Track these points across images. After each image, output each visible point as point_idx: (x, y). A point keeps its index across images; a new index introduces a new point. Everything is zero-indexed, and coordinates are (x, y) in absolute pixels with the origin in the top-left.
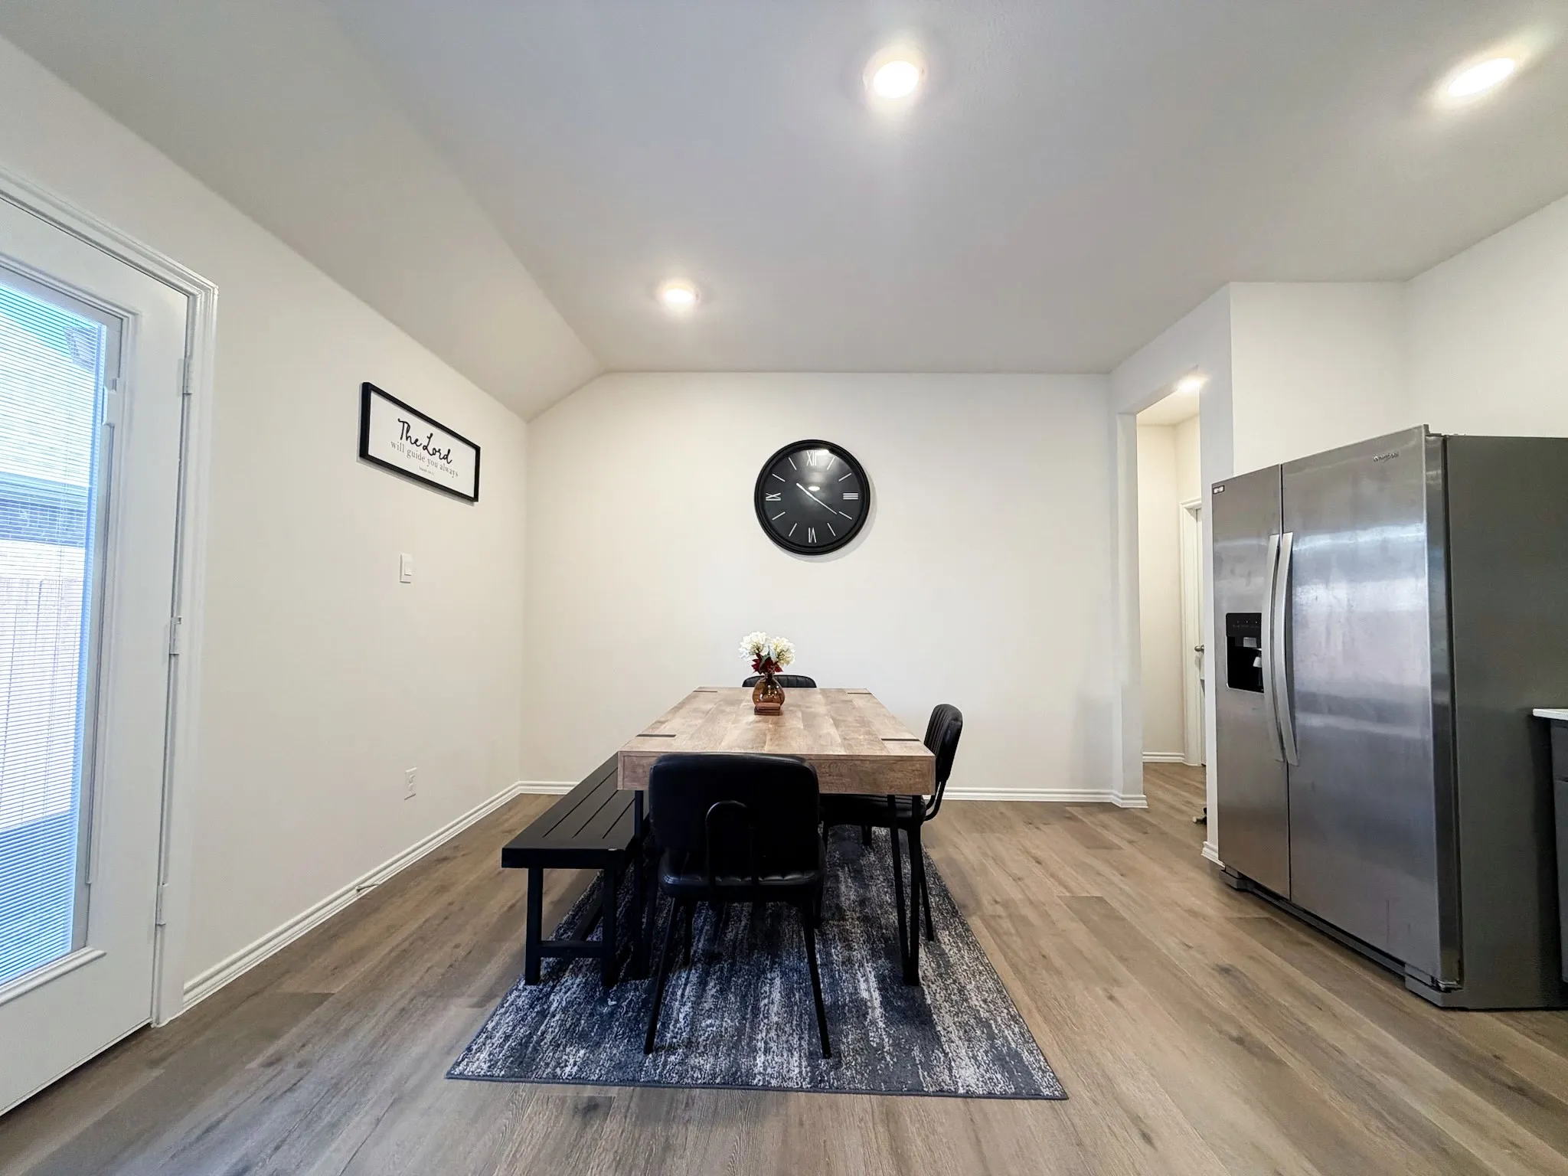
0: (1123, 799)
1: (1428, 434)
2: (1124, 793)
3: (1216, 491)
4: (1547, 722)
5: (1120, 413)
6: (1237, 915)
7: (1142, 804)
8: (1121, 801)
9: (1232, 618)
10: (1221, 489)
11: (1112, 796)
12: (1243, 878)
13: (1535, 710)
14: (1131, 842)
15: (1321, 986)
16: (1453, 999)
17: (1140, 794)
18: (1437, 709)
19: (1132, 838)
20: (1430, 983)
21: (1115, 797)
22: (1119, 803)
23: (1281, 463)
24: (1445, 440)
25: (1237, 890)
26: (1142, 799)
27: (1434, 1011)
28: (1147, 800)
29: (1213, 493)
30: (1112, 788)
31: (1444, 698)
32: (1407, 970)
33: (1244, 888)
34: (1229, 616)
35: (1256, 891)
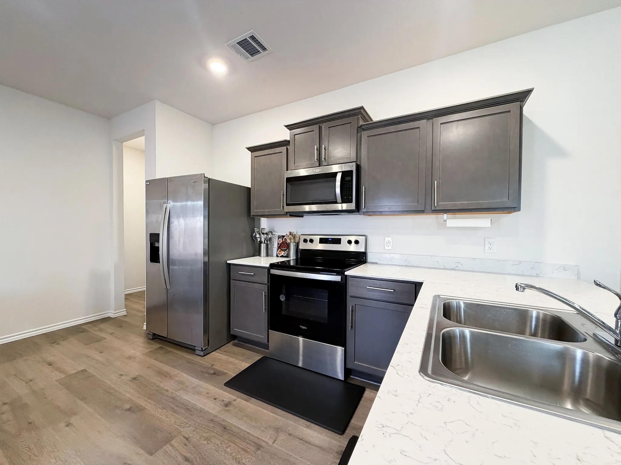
0: (114, 314)
1: (204, 177)
2: (115, 311)
3: (147, 184)
4: (230, 264)
5: (114, 140)
6: (149, 350)
7: (125, 313)
8: (113, 315)
9: (151, 235)
10: (149, 183)
11: (110, 314)
12: (154, 334)
13: (228, 261)
14: (112, 334)
15: (170, 367)
16: (206, 352)
17: (124, 309)
18: (205, 263)
19: (112, 331)
20: (201, 350)
21: (111, 314)
22: (112, 316)
23: (167, 177)
24: (209, 179)
25: (153, 339)
26: (124, 311)
27: (200, 358)
28: (126, 311)
29: (146, 184)
30: (110, 310)
31: (206, 259)
32: (196, 348)
33: (155, 337)
34: (151, 234)
35: (159, 337)
